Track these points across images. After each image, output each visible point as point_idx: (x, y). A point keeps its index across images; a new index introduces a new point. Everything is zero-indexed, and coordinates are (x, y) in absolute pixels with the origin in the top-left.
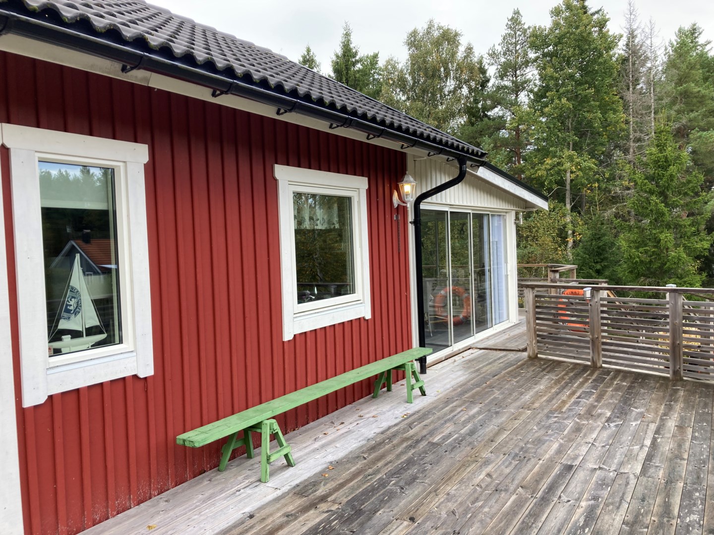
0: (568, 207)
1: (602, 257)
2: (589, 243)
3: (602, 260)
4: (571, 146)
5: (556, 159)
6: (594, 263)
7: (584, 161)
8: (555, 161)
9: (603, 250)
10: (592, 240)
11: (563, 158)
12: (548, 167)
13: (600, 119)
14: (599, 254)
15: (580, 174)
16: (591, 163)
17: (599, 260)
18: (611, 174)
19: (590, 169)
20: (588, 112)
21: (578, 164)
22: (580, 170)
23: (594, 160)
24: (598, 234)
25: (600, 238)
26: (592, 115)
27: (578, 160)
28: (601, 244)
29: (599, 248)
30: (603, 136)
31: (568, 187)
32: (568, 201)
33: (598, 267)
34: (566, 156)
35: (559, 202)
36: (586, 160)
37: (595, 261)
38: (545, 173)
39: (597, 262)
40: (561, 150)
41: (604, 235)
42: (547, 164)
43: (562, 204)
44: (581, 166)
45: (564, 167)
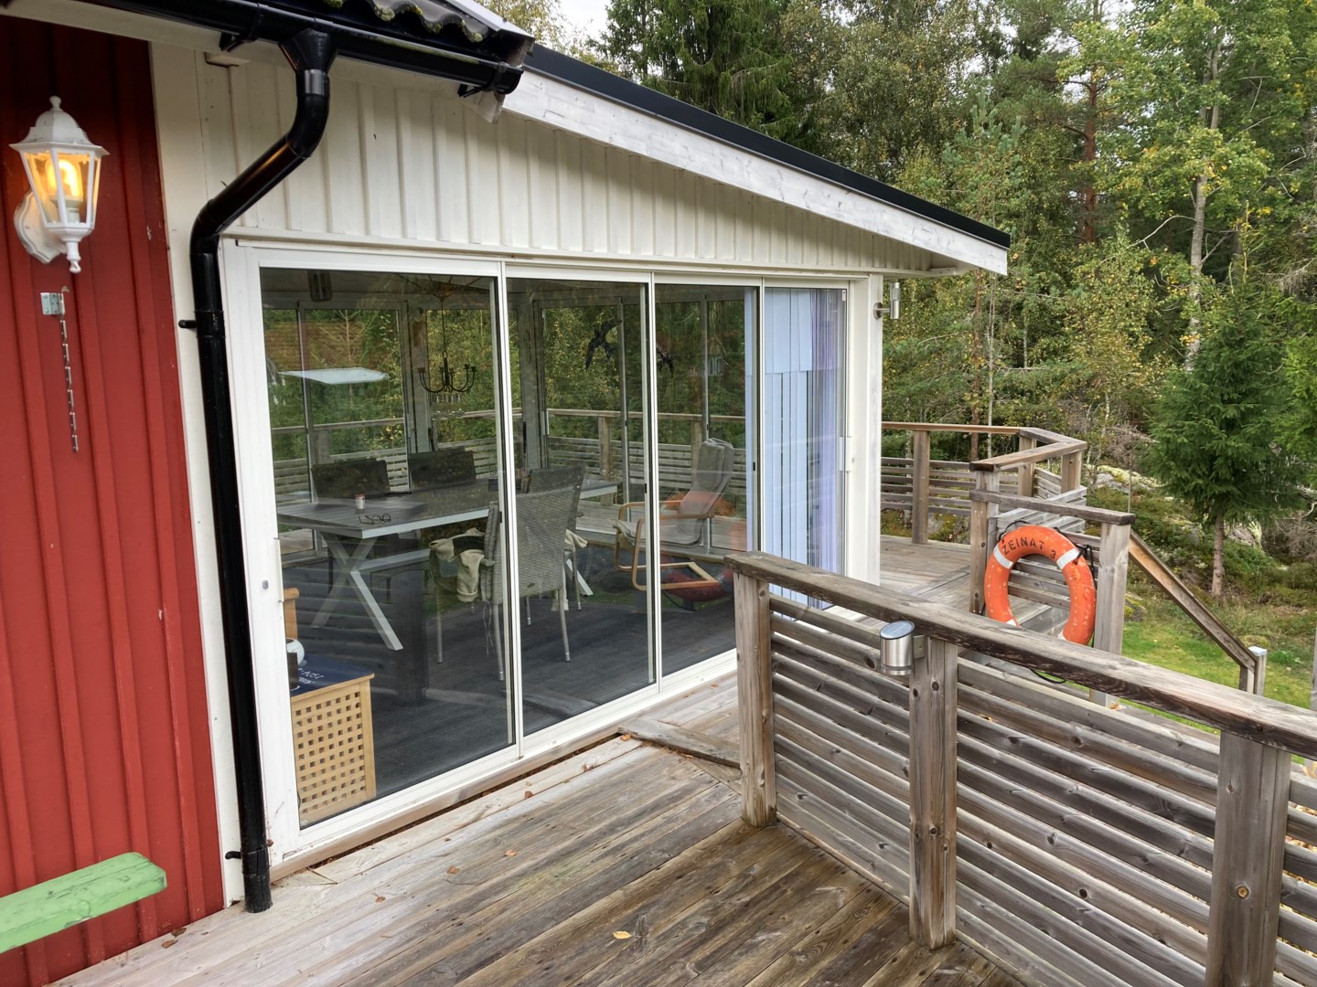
0: (1197, 261)
1: (1243, 388)
2: (1213, 354)
3: (1245, 395)
4: (1215, 118)
5: (1170, 148)
6: (1223, 402)
7: (1239, 154)
8: (1165, 155)
9: (1247, 371)
10: (1222, 346)
11: (1188, 146)
12: (1146, 167)
13: (1286, 49)
14: (1236, 381)
15: (1225, 183)
16: (1256, 159)
17: (1235, 396)
18: (1303, 187)
19: (1253, 171)
20: (1259, 32)
21: (1223, 159)
22: (1224, 174)
23: (1263, 151)
24: (1239, 332)
25: (1242, 340)
26: (1267, 41)
27: (1221, 151)
28: (1242, 357)
29: (1237, 365)
30: (1293, 93)
31: (1199, 216)
32: (1196, 248)
33: (1231, 412)
34: (1194, 142)
35: (1174, 250)
36: (1244, 151)
37: (1226, 398)
38: (1140, 181)
39: (1231, 401)
40: (1186, 127)
41: (1256, 334)
42: (1148, 160)
43: (1179, 255)
44: (1228, 165)
45: (1186, 167)
